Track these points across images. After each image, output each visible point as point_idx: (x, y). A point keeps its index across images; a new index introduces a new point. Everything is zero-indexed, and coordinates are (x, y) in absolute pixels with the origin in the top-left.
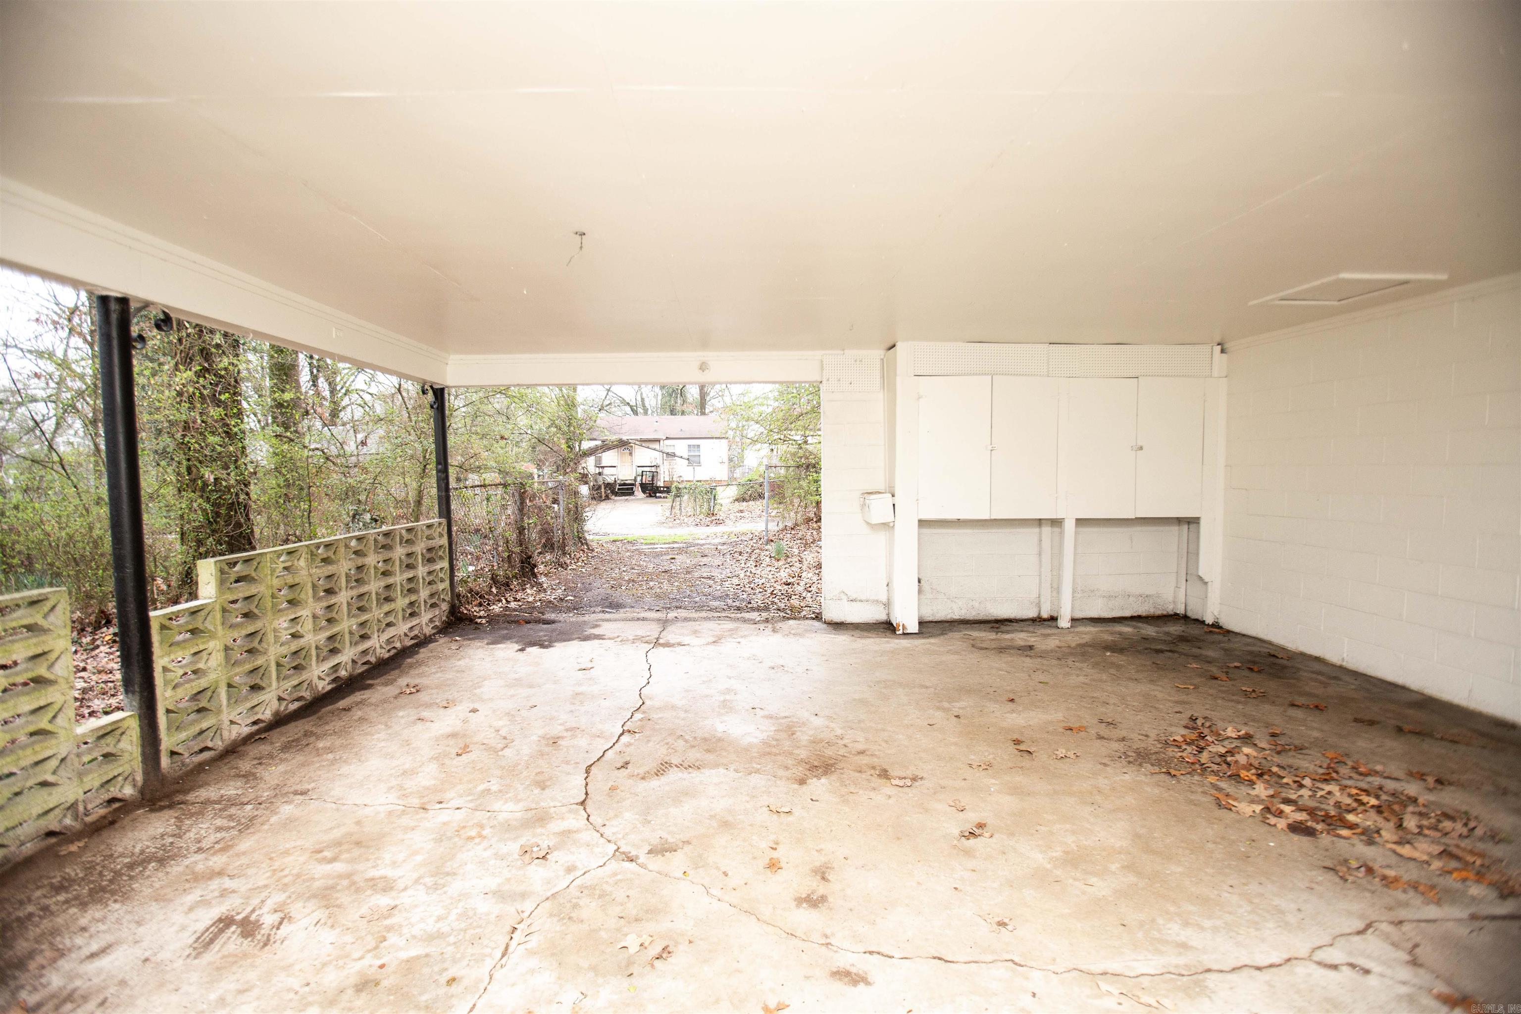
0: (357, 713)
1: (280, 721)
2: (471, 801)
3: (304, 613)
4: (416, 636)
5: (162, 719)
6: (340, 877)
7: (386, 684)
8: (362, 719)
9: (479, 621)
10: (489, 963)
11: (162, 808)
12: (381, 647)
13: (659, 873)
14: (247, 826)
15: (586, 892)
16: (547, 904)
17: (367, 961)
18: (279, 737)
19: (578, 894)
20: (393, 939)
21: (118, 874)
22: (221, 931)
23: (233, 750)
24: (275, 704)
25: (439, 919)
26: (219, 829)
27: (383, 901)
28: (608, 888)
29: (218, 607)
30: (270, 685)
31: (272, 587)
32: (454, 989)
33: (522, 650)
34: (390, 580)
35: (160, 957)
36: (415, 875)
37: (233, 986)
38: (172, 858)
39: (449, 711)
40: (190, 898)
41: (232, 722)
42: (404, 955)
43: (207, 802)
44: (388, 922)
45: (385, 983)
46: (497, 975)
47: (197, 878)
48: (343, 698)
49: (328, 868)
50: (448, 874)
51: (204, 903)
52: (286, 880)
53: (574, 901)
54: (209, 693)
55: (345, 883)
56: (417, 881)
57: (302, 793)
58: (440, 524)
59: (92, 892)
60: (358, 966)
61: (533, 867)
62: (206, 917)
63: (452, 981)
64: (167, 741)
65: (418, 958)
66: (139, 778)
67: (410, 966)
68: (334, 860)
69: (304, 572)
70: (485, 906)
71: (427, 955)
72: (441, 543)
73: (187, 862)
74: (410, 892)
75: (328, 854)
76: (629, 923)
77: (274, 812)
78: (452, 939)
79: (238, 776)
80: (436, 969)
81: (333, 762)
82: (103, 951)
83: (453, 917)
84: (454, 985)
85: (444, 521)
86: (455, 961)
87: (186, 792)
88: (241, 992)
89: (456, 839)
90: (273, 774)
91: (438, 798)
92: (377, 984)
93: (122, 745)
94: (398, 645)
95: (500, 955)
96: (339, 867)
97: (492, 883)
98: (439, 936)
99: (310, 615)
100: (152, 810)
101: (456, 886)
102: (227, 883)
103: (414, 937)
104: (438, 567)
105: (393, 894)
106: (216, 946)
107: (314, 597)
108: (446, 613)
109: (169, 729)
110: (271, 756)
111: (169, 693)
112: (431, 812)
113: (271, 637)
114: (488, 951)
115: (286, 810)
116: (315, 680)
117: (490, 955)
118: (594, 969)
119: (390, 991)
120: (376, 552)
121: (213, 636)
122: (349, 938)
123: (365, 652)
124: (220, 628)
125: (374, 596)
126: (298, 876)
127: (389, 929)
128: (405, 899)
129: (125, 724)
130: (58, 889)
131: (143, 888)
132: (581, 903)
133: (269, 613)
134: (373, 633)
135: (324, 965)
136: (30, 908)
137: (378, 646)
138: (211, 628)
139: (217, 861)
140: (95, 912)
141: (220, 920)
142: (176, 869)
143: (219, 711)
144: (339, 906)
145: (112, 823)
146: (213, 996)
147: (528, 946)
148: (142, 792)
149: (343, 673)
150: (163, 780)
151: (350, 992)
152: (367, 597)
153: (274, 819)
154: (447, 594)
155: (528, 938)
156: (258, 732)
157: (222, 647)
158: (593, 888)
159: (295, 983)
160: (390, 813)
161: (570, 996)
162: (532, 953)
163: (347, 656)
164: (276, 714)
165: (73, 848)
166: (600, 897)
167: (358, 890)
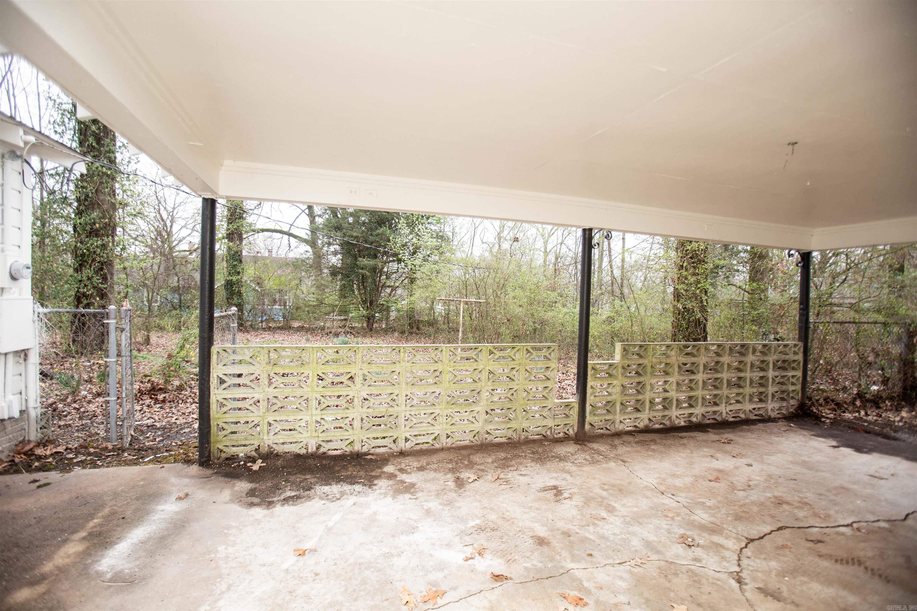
0: (685, 441)
1: (647, 430)
2: (688, 503)
3: (672, 379)
4: (761, 414)
5: (588, 408)
6: (601, 497)
7: (715, 434)
8: (684, 445)
9: (823, 420)
10: (610, 561)
11: (578, 444)
12: (727, 413)
13: (747, 600)
14: (593, 462)
15: (690, 573)
16: (663, 563)
17: (574, 528)
18: (641, 437)
19: (684, 571)
20: (591, 528)
21: (548, 457)
22: (551, 489)
23: (618, 434)
24: (646, 422)
25: (614, 534)
26: (585, 459)
27: (604, 514)
28: (704, 581)
29: (620, 365)
30: (644, 411)
31: (652, 362)
32: (589, 559)
33: (834, 447)
34: (742, 375)
35: (532, 486)
36: (626, 514)
37: (537, 506)
38: (564, 460)
39: (734, 459)
40: (555, 475)
41: (621, 422)
42: (587, 535)
43: (593, 449)
44: (596, 522)
45: (571, 538)
46: (607, 567)
47: (564, 471)
48: (686, 432)
49: (601, 491)
50: (639, 522)
51: (556, 479)
52: (584, 487)
53: (678, 572)
54: (611, 404)
55: (600, 500)
56: (623, 516)
57: (624, 462)
58: (795, 345)
59: (538, 458)
60: (571, 527)
61: (679, 546)
62: (553, 483)
63: (591, 555)
64: (589, 418)
65: (590, 539)
66: (576, 429)
67: (584, 540)
68: (605, 490)
69: (674, 358)
70: (635, 542)
71: (594, 541)
72: (796, 358)
73: (566, 464)
74: (616, 518)
75: (606, 487)
76: (693, 602)
77: (607, 463)
78: (609, 543)
79: (611, 445)
80: (591, 547)
81: (648, 456)
82: (524, 475)
83: (619, 537)
84: (589, 557)
85: (801, 344)
86: (600, 551)
87: (589, 442)
88: (537, 509)
89: (660, 512)
90: (622, 450)
91: (674, 493)
92: (569, 536)
93: (571, 412)
94: (743, 416)
95: (618, 562)
96: (604, 494)
97: (652, 538)
98: (606, 539)
99: (675, 382)
100: (575, 443)
101: (636, 528)
102: (568, 477)
103: (598, 532)
104: (790, 374)
105: (610, 514)
106: (546, 493)
107: (678, 373)
108: (794, 407)
109: (590, 413)
110: (629, 443)
111: (592, 398)
112: (664, 496)
113: (648, 387)
114: (616, 557)
115: (612, 464)
116: (674, 417)
117: (614, 560)
118: (647, 600)
119: (570, 542)
120: (730, 355)
121: (616, 378)
122: (579, 517)
123: (715, 412)
124: (620, 375)
125: (725, 381)
126: (589, 488)
127: (594, 524)
128: (612, 519)
129: (573, 405)
130: (533, 453)
131: (549, 465)
132: (680, 575)
133: (649, 375)
134: (722, 403)
135: (563, 519)
136: (523, 454)
137: (724, 412)
138: (616, 374)
139: (573, 468)
140: (533, 464)
141: (555, 486)
142: (561, 464)
143: (615, 414)
144: (588, 505)
145: (562, 441)
146: (530, 505)
147: (632, 569)
148: (576, 434)
149: (694, 419)
150: (585, 434)
151: (560, 532)
152: (719, 381)
153: (604, 465)
154: (798, 393)
155: (636, 567)
156: (634, 431)
157: (620, 385)
158: (696, 575)
159: (550, 517)
160: (646, 487)
161: (623, 598)
162: (630, 572)
163: (699, 410)
164: (646, 426)
165: (546, 444)
166: (694, 581)
167: (600, 505)
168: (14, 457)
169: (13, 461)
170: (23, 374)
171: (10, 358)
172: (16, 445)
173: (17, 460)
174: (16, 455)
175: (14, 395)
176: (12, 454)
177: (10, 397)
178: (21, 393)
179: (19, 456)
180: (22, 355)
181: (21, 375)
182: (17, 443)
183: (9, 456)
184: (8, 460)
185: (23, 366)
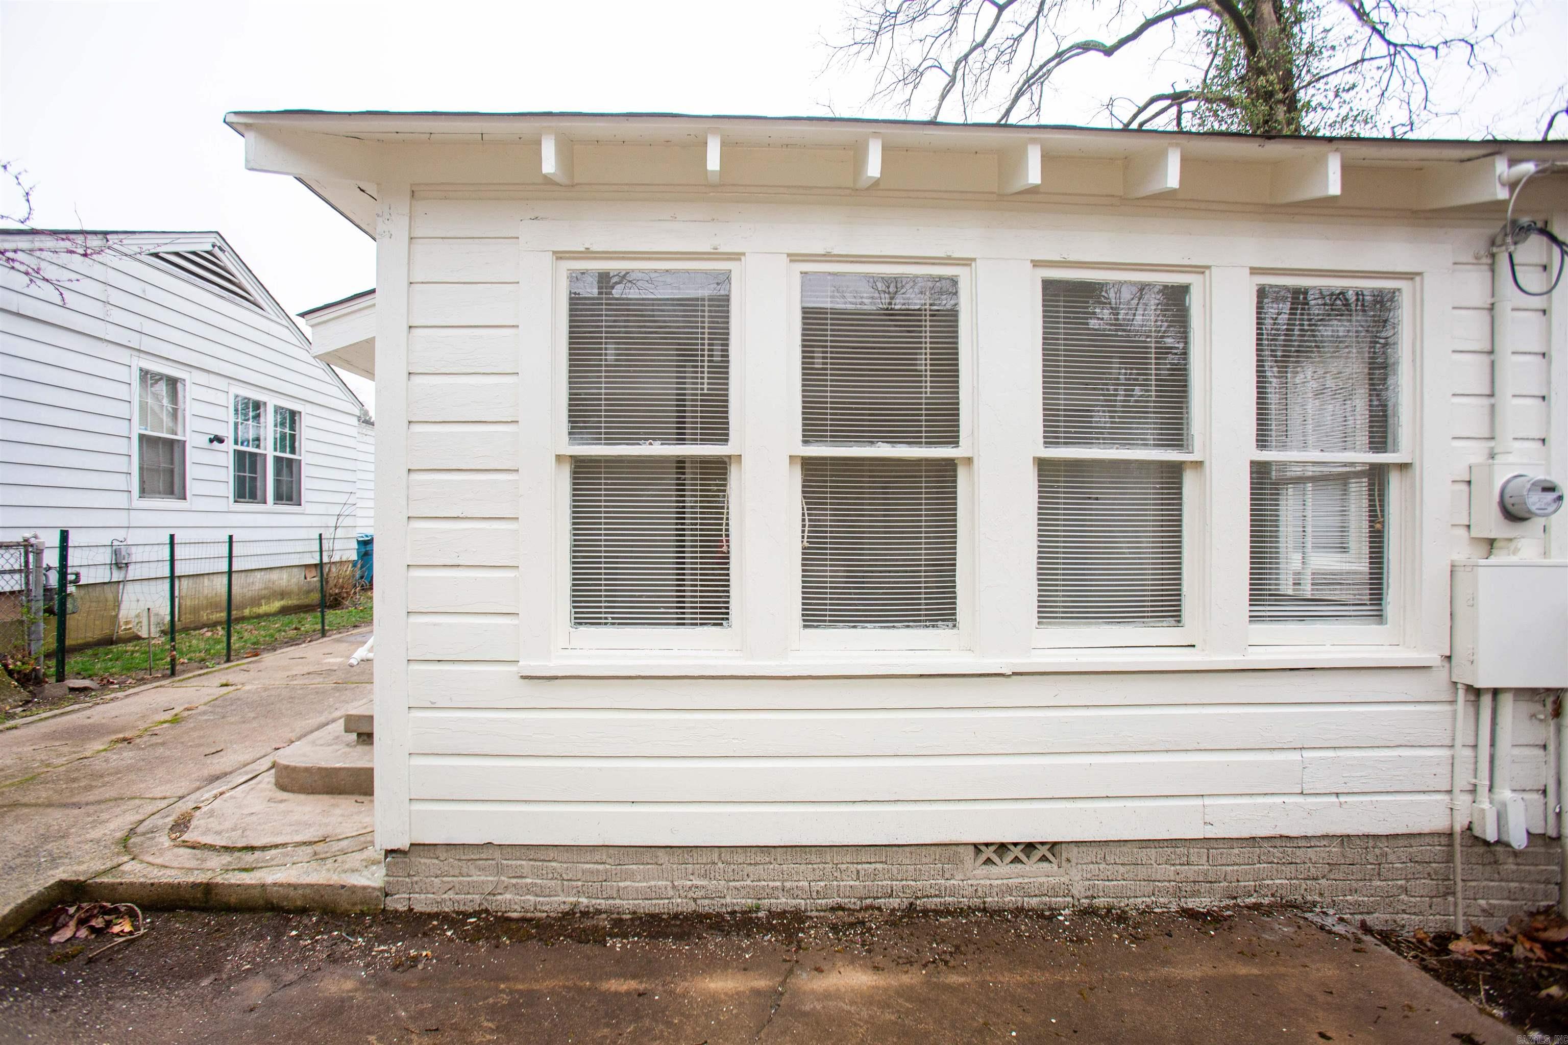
168: (1514, 938)
169: (1509, 948)
170: (1551, 748)
171: (1507, 705)
172: (1532, 914)
173: (1519, 951)
174: (1520, 937)
175: (1514, 791)
176: (1513, 931)
177: (1505, 794)
178: (1544, 792)
179: (1528, 945)
180: (1550, 701)
181: (1545, 747)
182: (1534, 910)
183: (1506, 931)
184: (1498, 939)
185: (1552, 729)
